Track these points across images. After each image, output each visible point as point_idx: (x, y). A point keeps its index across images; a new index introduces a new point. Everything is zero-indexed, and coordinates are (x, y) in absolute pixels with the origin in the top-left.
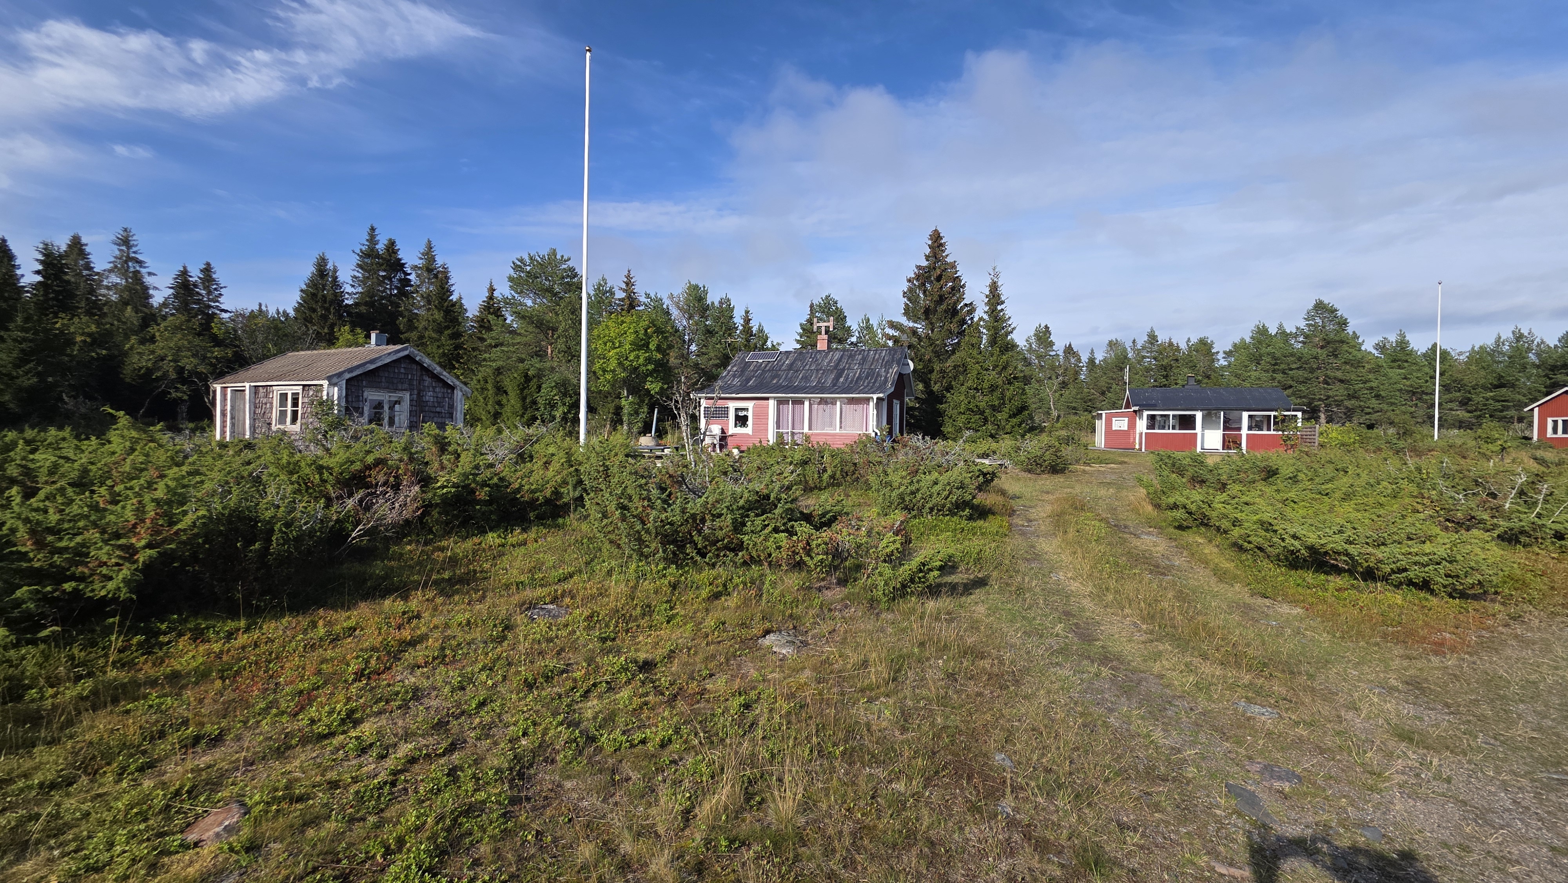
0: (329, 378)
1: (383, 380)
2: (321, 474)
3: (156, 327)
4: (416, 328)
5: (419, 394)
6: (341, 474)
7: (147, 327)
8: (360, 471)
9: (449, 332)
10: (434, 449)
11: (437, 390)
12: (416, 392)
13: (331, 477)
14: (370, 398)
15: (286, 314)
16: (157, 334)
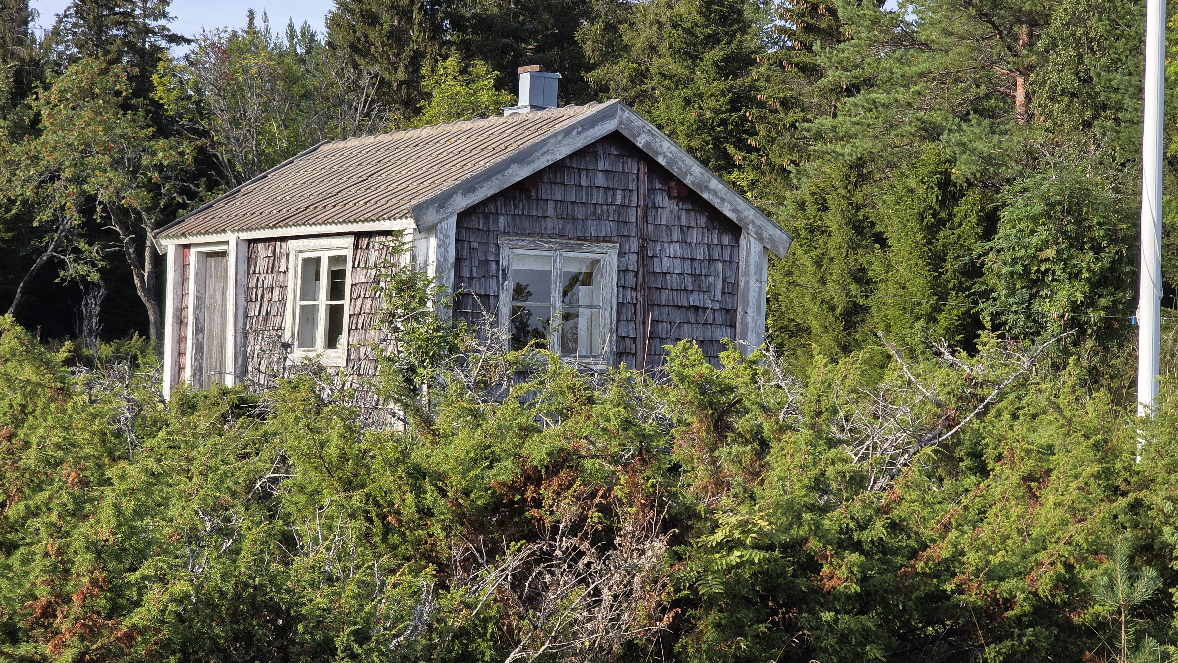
0: (417, 212)
1: (550, 212)
2: (418, 491)
3: (43, 94)
4: (626, 48)
5: (643, 250)
6: (467, 493)
7: (24, 96)
8: (512, 488)
9: (716, 53)
10: (696, 425)
11: (694, 236)
12: (634, 245)
13: (443, 502)
14: (516, 266)
15: (308, 37)
16: (45, 112)
